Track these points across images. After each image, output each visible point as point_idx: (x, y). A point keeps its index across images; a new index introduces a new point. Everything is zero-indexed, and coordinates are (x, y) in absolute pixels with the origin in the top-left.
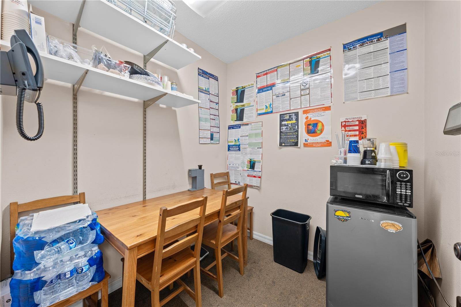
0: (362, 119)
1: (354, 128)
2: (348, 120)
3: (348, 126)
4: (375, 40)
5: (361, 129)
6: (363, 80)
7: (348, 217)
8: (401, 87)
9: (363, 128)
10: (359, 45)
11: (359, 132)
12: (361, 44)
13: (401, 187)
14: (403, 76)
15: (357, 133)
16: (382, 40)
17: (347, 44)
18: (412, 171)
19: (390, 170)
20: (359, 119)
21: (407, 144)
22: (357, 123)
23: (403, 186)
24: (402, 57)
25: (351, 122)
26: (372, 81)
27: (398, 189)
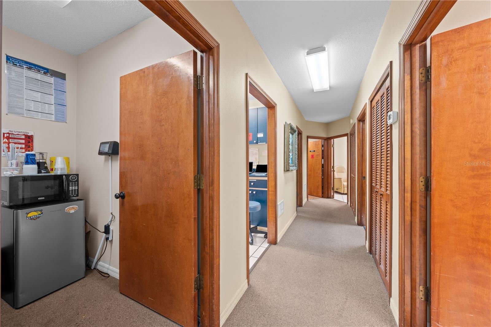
0: (28, 134)
1: (19, 141)
2: (12, 132)
3: (11, 138)
4: (42, 72)
5: (27, 143)
6: (31, 100)
7: (40, 214)
8: (62, 117)
9: (30, 143)
10: (26, 66)
11: (25, 146)
12: (28, 67)
13: (72, 185)
14: (63, 110)
15: (23, 146)
16: (48, 75)
17: (11, 58)
18: (78, 175)
19: (65, 175)
20: (26, 134)
21: (69, 158)
22: (23, 137)
23: (74, 184)
24: (62, 96)
25: (17, 135)
26: (39, 104)
27: (70, 187)
